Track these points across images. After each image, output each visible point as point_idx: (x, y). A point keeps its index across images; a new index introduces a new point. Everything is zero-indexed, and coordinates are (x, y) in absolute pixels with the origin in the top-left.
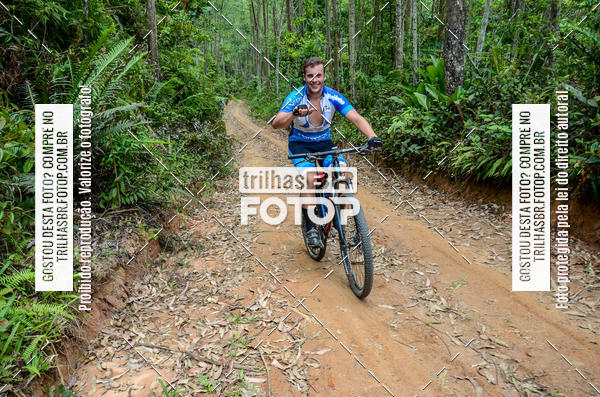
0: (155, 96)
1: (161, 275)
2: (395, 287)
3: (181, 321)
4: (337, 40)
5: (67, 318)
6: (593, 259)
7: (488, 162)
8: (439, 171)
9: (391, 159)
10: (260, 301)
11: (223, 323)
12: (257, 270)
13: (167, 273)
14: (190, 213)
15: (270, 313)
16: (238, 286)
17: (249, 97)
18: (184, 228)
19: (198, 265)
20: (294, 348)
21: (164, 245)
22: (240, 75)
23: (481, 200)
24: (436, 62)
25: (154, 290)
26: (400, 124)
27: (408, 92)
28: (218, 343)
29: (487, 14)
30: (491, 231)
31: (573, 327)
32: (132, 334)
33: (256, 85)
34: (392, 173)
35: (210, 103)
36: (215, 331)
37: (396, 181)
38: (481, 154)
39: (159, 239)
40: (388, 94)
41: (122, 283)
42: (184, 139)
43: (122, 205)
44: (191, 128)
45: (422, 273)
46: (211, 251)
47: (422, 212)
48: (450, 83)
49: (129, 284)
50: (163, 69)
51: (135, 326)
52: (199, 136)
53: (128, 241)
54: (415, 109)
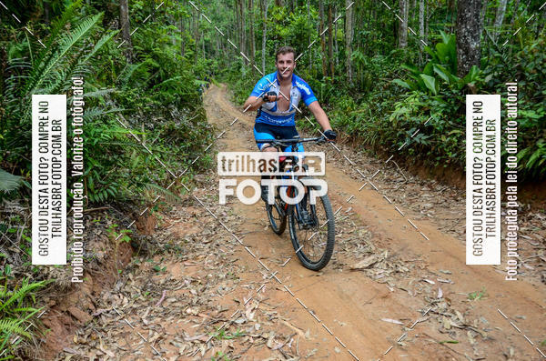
0: (126, 79)
1: (133, 283)
2: (401, 297)
3: (157, 336)
4: (332, 15)
5: (22, 336)
8: (450, 164)
9: (393, 150)
10: (247, 312)
11: (205, 339)
12: (243, 277)
13: (141, 280)
14: (167, 212)
15: (258, 326)
16: (221, 295)
17: (232, 81)
18: (159, 229)
19: (175, 271)
21: (137, 248)
24: (446, 38)
25: (126, 300)
26: (404, 110)
27: (412, 73)
32: (99, 353)
33: (239, 67)
34: (394, 166)
35: (189, 87)
36: (195, 348)
37: (399, 175)
39: (132, 242)
40: (390, 77)
41: (89, 293)
42: (160, 128)
43: (91, 203)
44: (168, 117)
45: (432, 282)
46: (191, 255)
47: (430, 211)
48: (464, 63)
49: (96, 294)
50: (135, 50)
51: (102, 343)
52: (177, 125)
53: (97, 245)
54: (422, 94)
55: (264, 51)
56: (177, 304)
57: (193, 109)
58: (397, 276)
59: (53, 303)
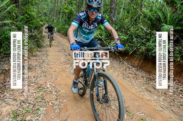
3: (22, 91)
6: (146, 76)
10: (48, 85)
11: (35, 92)
12: (48, 76)
15: (50, 89)
16: (41, 81)
19: (29, 74)
20: (56, 99)
23: (117, 58)
24: (108, 17)
28: (33, 98)
29: (123, 4)
30: (119, 67)
31: (138, 94)
35: (38, 24)
36: (32, 94)
44: (31, 31)
46: (34, 70)
48: (111, 23)
49: (5, 79)
50: (22, 12)
51: (6, 92)
52: (33, 34)
53: (6, 66)
54: (100, 30)
55: (61, 16)
57: (38, 30)
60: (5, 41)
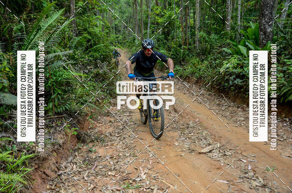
0: (73, 45)
1: (78, 157)
2: (228, 169)
3: (92, 186)
5: (23, 183)
7: (289, 90)
9: (222, 88)
10: (142, 175)
11: (119, 189)
13: (82, 156)
14: (95, 119)
15: (148, 183)
16: (127, 164)
17: (130, 47)
18: (92, 128)
19: (101, 152)
21: (79, 138)
22: (124, 33)
24: (253, 26)
25: (75, 166)
26: (229, 65)
27: (234, 45)
33: (134, 40)
34: (222, 97)
35: (107, 50)
37: (225, 102)
38: (284, 85)
39: (77, 135)
40: (221, 47)
41: (55, 162)
42: (92, 73)
43: (55, 112)
44: (96, 67)
45: (245, 161)
46: (109, 143)
47: (243, 122)
48: (263, 39)
49: (59, 163)
51: (63, 189)
54: (239, 56)
55: (149, 31)
56: (103, 170)
57: (110, 63)
58: (225, 157)
59: (36, 167)
60: (56, 89)
